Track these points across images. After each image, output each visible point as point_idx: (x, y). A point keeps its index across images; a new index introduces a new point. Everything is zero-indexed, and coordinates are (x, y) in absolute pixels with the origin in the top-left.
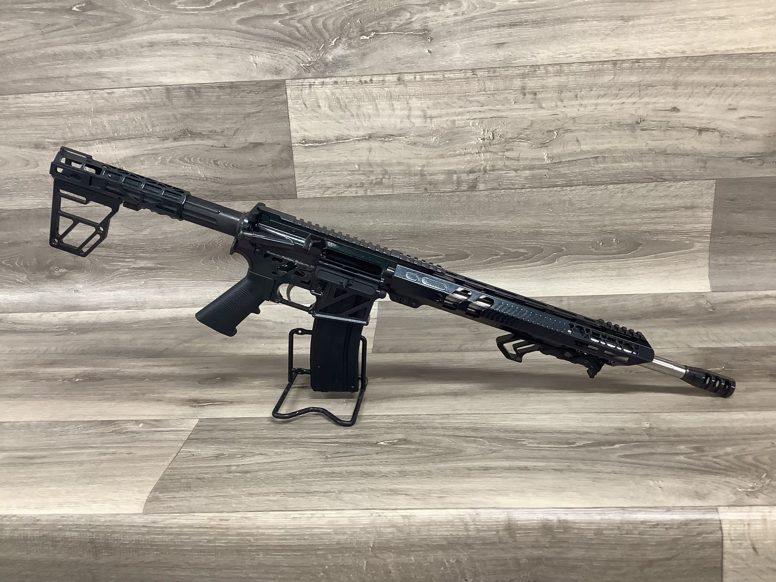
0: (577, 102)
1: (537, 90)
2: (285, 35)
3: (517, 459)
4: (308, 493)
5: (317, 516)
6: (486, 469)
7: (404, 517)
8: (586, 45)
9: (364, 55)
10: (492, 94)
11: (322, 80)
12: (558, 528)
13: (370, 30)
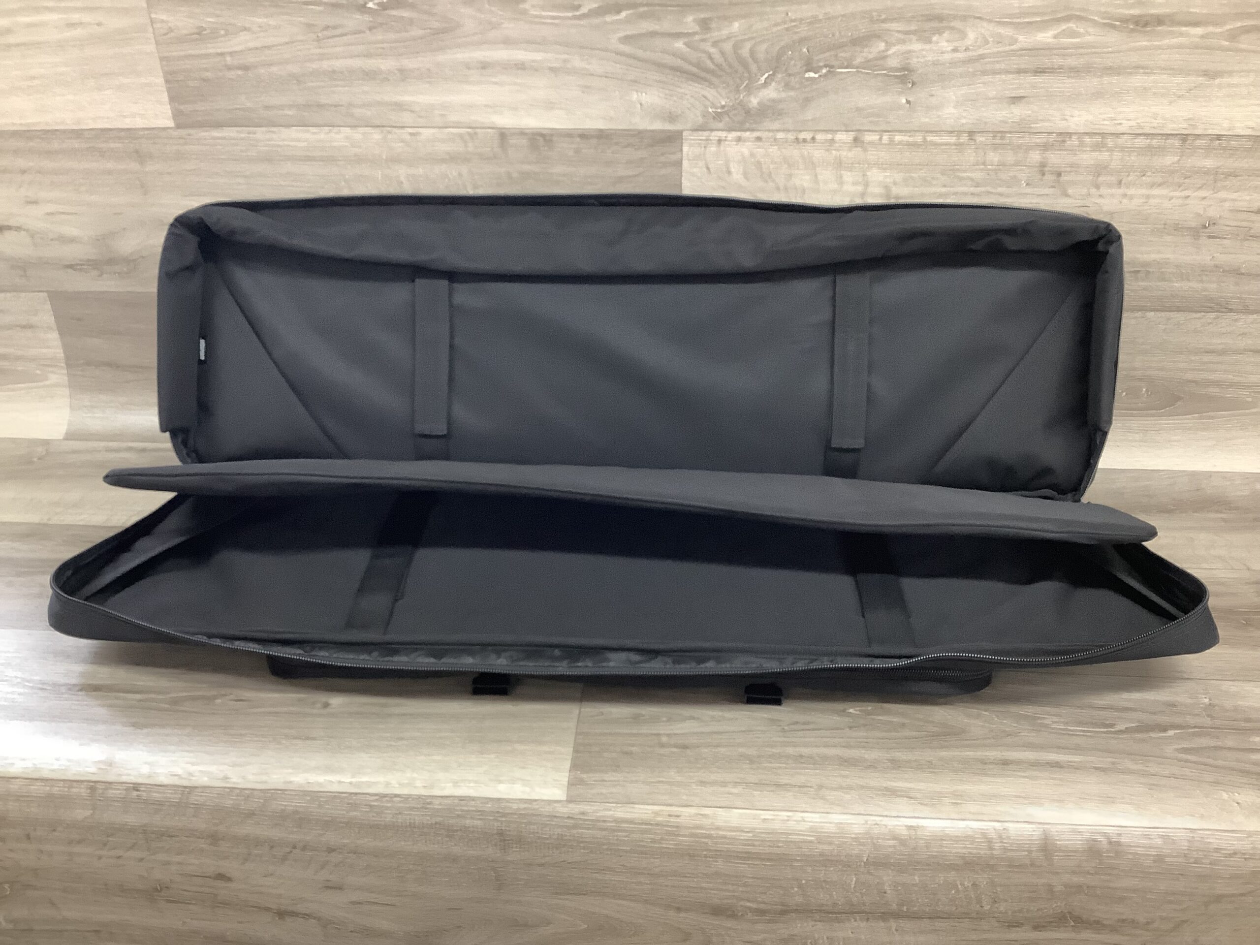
0: (1121, 191)
1: (1063, 169)
2: (690, 63)
3: (1042, 748)
4: (778, 785)
5: (795, 819)
6: (1005, 763)
7: (910, 828)
8: (1146, 108)
9: (807, 101)
10: (995, 170)
11: (739, 134)
12: (1108, 851)
13: (821, 64)
